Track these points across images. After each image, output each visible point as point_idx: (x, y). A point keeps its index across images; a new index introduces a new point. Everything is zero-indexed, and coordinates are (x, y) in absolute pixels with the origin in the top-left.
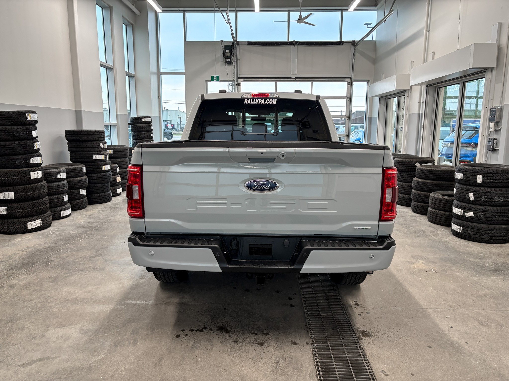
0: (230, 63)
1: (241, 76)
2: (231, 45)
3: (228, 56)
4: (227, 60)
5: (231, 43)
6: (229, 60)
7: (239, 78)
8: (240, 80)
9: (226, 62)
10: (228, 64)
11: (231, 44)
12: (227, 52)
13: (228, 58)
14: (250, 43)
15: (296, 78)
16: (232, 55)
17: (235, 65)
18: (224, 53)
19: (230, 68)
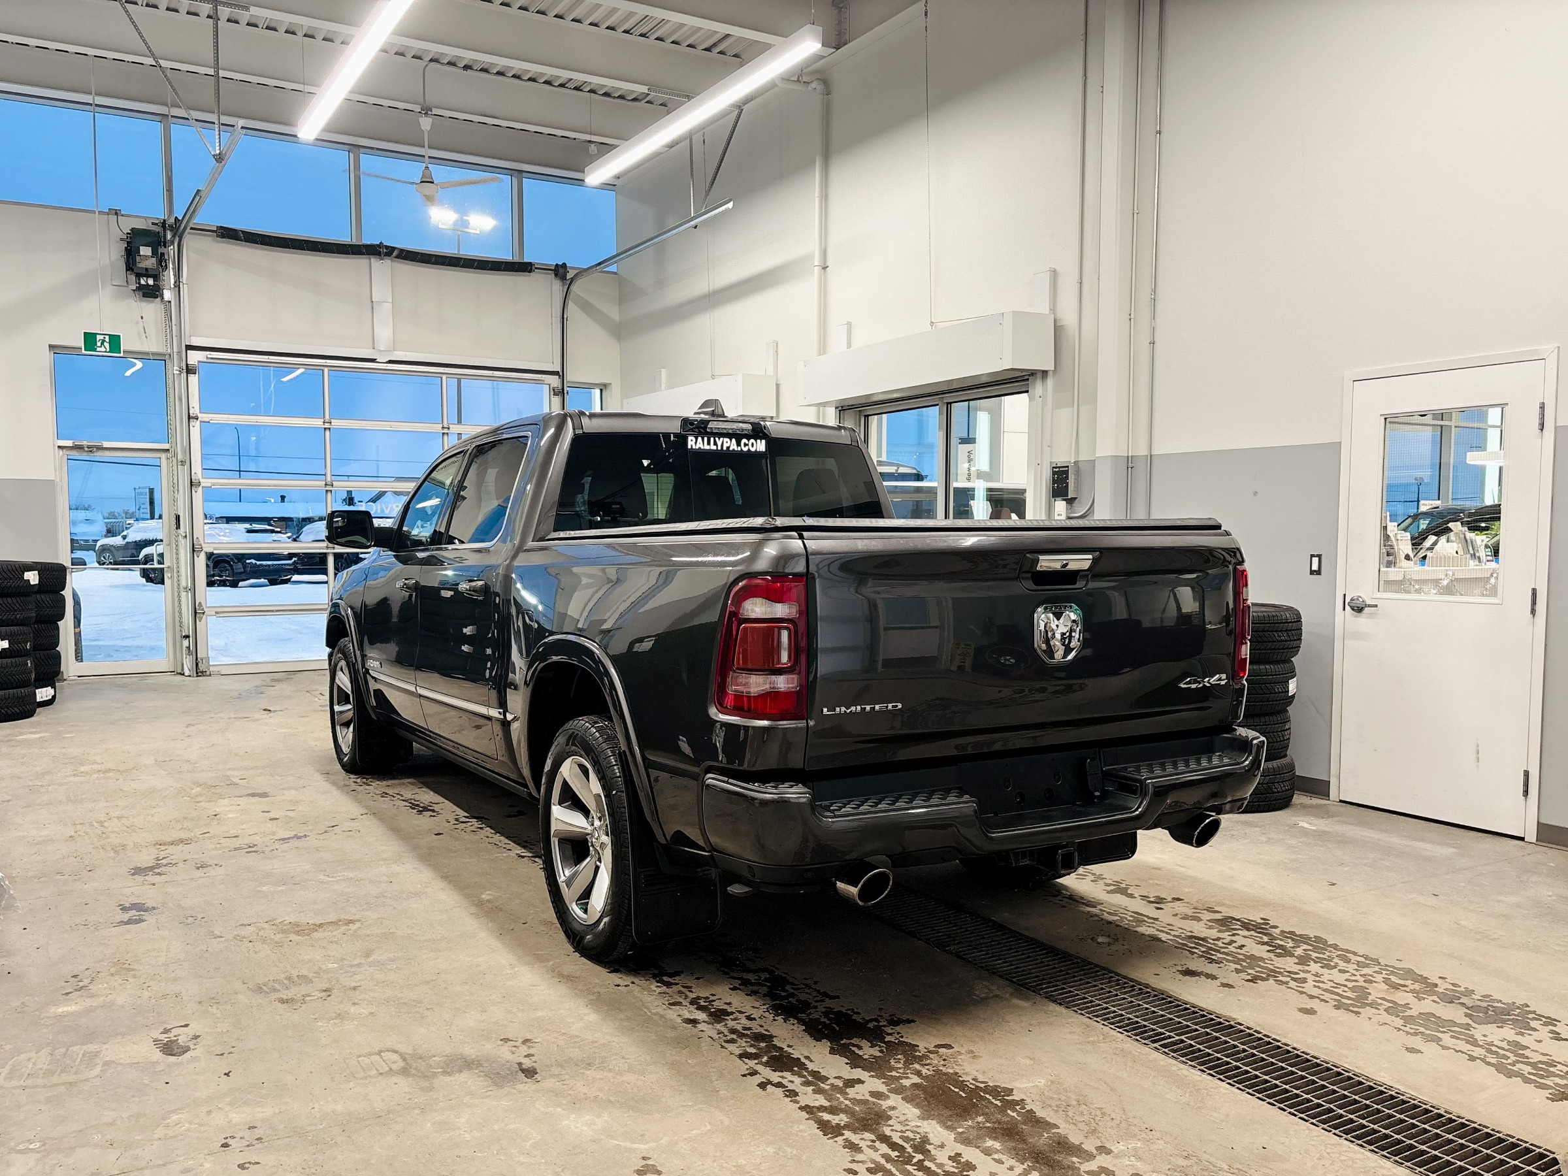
0: (152, 293)
1: (196, 342)
2: (158, 233)
3: (147, 269)
4: (143, 282)
5: (153, 224)
6: (151, 282)
7: (189, 347)
8: (194, 357)
9: (140, 288)
10: (145, 295)
11: (154, 228)
12: (141, 253)
13: (148, 276)
14: (227, 234)
15: (390, 362)
16: (162, 266)
17: (170, 302)
18: (131, 254)
19: (151, 309)
